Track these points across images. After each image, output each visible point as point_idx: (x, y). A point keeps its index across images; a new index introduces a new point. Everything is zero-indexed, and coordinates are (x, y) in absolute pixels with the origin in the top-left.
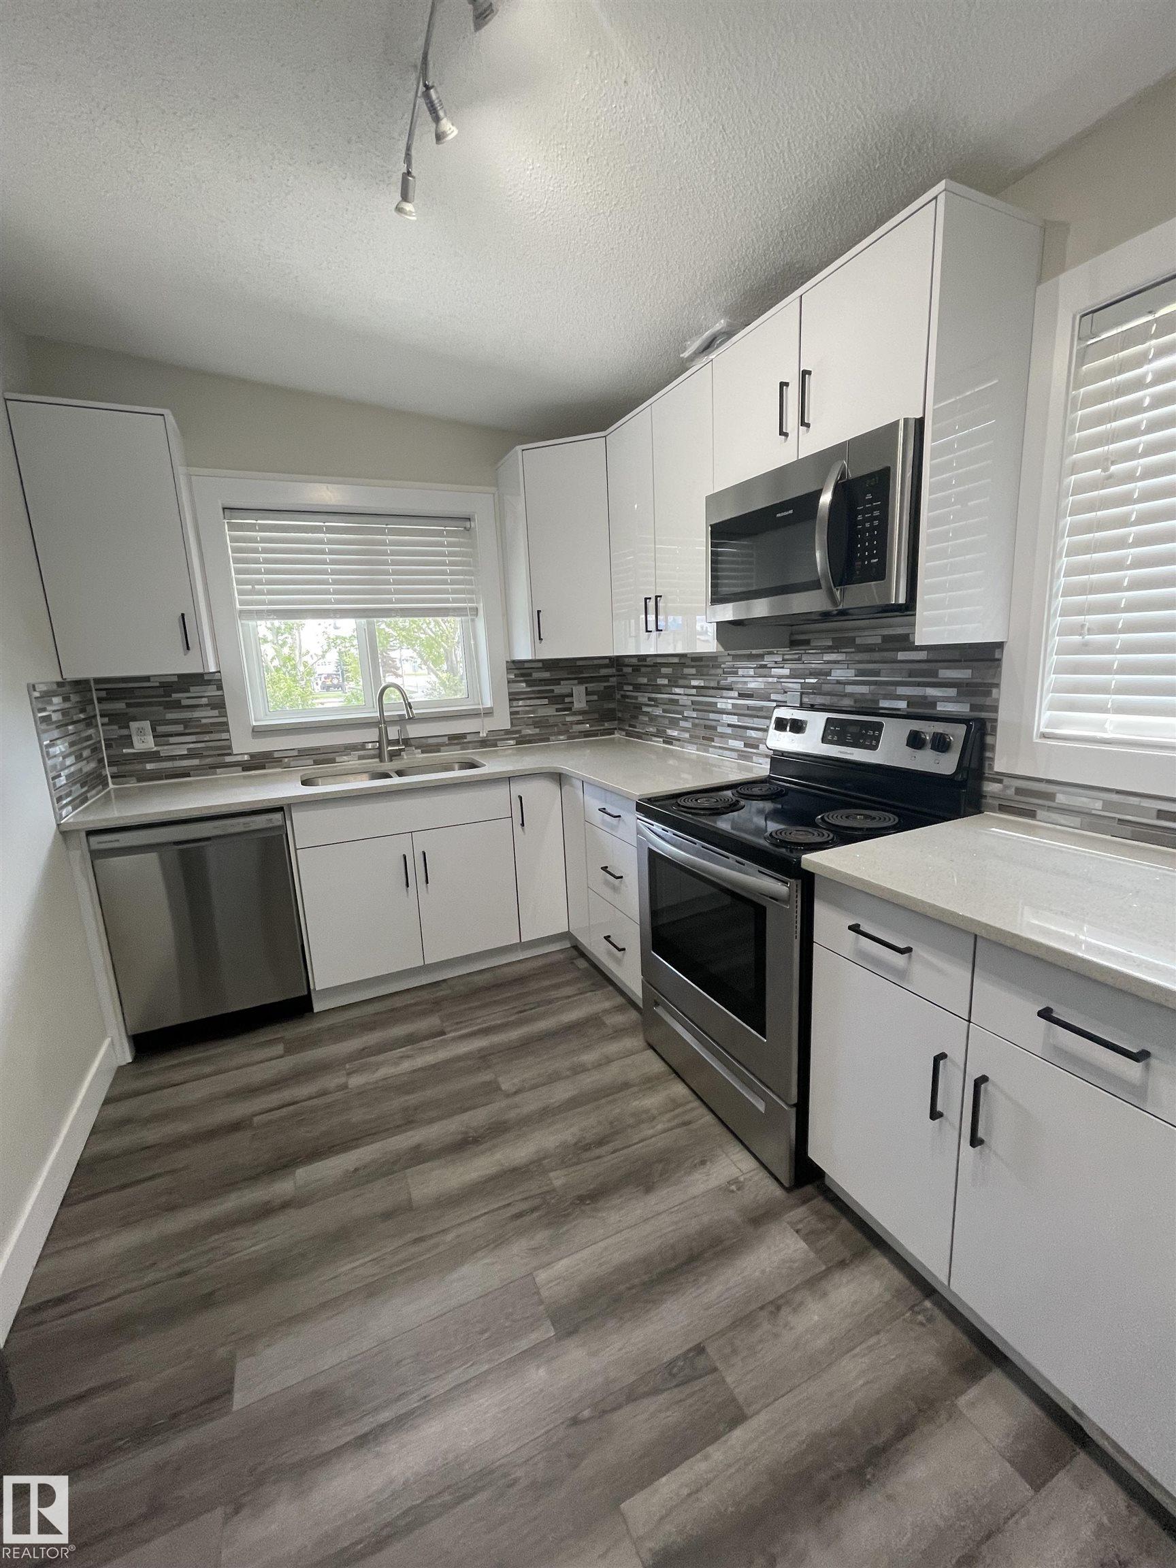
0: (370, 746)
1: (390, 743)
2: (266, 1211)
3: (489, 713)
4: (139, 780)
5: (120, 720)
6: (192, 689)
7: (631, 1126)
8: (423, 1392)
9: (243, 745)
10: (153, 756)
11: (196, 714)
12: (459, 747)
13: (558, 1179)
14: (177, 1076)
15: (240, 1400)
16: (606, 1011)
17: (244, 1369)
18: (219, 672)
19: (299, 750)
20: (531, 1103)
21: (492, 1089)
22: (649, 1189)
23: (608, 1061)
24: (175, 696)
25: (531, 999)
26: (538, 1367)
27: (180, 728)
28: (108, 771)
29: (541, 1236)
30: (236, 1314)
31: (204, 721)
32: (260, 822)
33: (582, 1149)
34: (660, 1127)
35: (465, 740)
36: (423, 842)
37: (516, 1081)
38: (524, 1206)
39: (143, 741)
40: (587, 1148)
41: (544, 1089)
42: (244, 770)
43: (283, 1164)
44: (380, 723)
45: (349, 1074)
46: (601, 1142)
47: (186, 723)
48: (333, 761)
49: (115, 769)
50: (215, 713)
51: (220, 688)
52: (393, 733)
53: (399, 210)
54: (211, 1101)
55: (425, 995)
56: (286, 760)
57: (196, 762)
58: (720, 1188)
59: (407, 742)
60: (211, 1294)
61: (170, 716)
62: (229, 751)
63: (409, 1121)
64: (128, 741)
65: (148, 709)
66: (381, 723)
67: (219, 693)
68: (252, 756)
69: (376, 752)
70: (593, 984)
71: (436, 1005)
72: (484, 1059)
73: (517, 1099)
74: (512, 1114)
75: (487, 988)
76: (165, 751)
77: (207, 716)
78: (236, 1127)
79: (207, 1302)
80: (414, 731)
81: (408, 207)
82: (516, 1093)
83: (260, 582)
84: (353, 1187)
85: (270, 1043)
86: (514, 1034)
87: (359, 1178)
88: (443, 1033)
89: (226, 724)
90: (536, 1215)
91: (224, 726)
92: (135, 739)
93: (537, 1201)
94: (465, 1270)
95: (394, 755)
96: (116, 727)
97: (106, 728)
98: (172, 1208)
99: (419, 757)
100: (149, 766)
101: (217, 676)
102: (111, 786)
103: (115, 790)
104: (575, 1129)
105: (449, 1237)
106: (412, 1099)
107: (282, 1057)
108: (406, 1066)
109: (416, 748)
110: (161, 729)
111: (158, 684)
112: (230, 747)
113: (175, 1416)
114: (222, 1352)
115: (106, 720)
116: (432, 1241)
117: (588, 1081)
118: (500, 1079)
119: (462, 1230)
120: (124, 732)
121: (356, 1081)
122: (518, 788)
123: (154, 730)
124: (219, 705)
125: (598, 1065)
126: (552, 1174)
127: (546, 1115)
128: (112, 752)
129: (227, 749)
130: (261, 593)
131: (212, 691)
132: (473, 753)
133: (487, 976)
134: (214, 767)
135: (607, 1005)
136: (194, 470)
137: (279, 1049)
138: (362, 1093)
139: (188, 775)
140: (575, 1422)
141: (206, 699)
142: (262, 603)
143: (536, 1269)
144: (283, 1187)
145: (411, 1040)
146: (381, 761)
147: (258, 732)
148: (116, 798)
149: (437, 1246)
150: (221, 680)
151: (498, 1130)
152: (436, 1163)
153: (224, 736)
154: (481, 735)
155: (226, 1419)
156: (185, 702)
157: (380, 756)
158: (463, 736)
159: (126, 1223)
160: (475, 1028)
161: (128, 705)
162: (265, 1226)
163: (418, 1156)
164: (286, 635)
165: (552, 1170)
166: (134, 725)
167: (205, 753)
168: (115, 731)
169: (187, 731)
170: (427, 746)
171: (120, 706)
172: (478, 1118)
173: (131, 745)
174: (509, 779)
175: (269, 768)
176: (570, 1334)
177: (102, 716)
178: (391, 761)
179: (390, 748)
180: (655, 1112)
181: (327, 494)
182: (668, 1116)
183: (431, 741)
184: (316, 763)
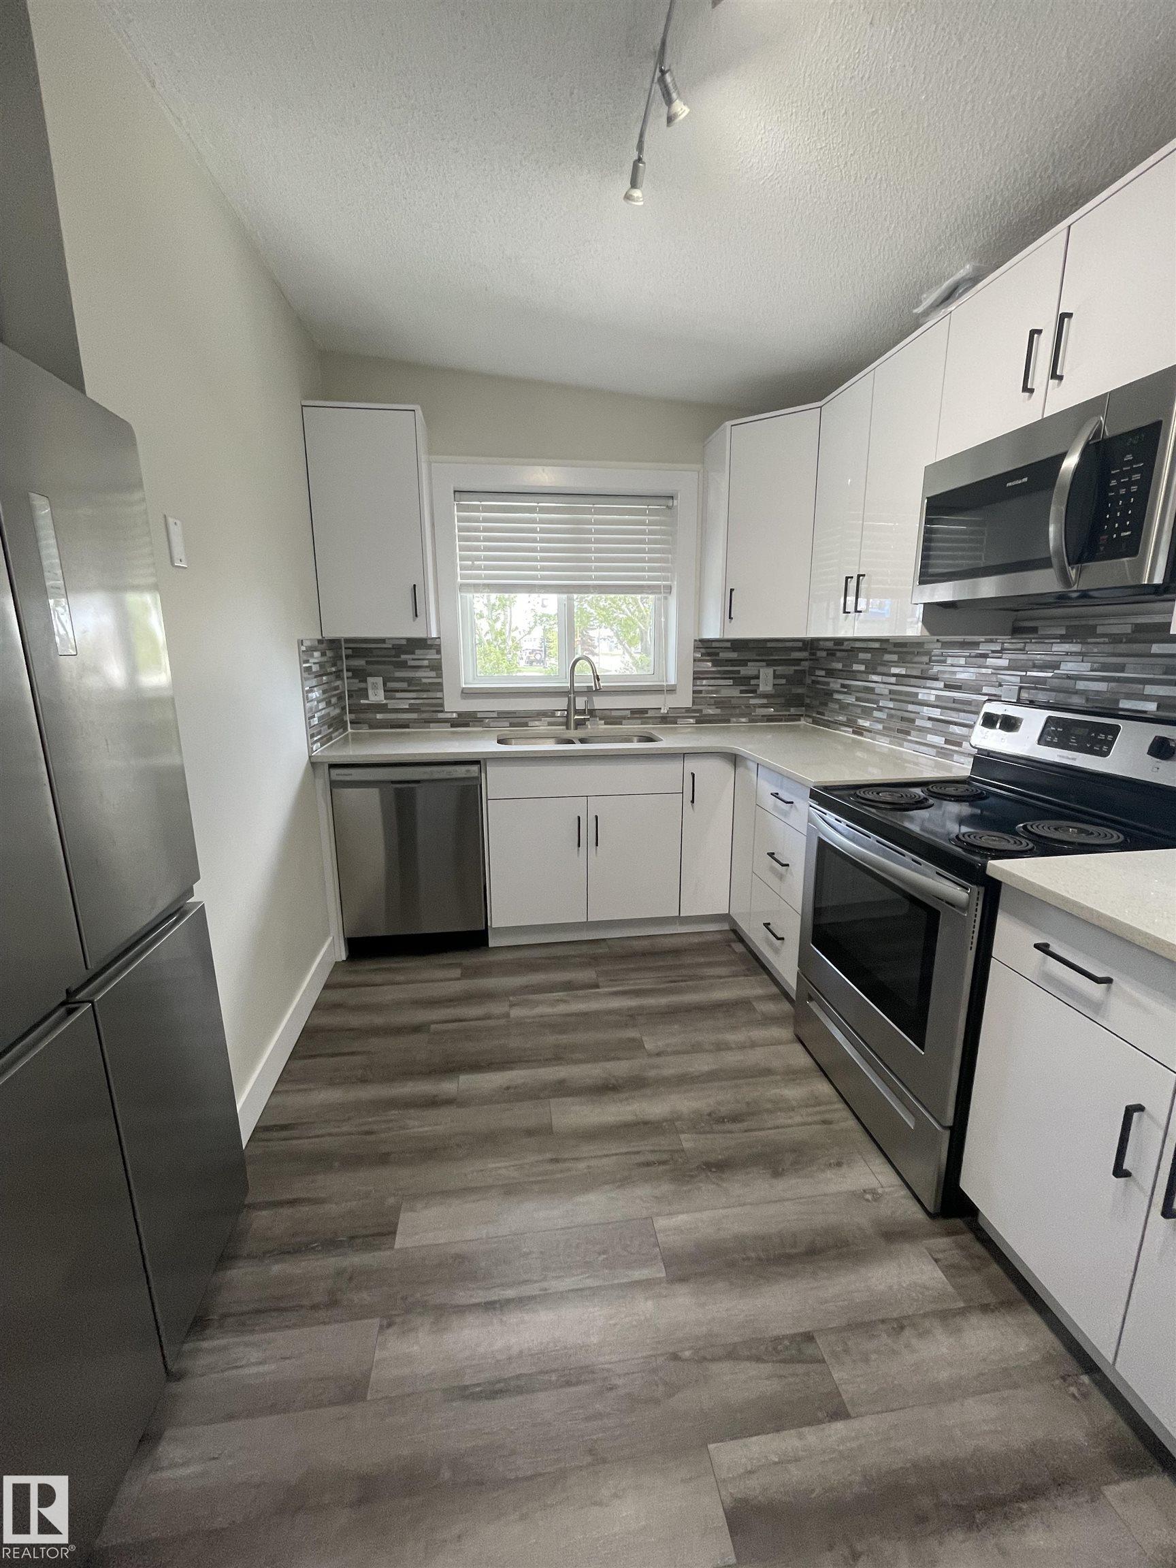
0: (559, 714)
1: (577, 712)
2: (433, 1102)
3: (672, 690)
4: (371, 727)
5: (360, 675)
6: (417, 652)
7: (769, 1111)
8: (545, 1284)
9: (453, 705)
10: (381, 708)
11: (419, 674)
12: (639, 721)
13: (688, 1142)
14: (378, 978)
15: (399, 1242)
16: (759, 998)
17: (406, 1220)
18: (439, 638)
19: (499, 713)
20: (671, 1067)
21: (635, 1046)
22: (777, 1174)
23: (753, 1045)
24: (404, 657)
25: (684, 972)
26: (646, 1299)
27: (404, 685)
28: (348, 717)
29: (666, 1188)
30: (404, 1176)
31: (424, 680)
32: (460, 771)
33: (717, 1120)
34: (798, 1119)
35: (646, 715)
36: (596, 806)
37: (660, 1044)
38: (651, 1158)
39: (376, 695)
40: (721, 1120)
41: (686, 1057)
42: (452, 726)
43: (450, 1069)
44: (569, 692)
45: (512, 1005)
46: (735, 1118)
47: (410, 681)
48: (526, 725)
49: (353, 716)
50: (433, 674)
51: (439, 652)
52: (580, 703)
53: (628, 197)
54: (399, 1005)
55: (584, 949)
56: (487, 720)
57: (414, 716)
58: (853, 1193)
59: (592, 712)
60: (388, 1154)
61: (398, 674)
62: (441, 709)
63: (558, 1057)
64: (364, 693)
65: (380, 667)
66: (570, 693)
67: (437, 657)
68: (460, 714)
69: (564, 720)
70: (748, 970)
71: (593, 961)
72: (632, 1017)
73: (657, 1061)
74: (652, 1073)
75: (645, 954)
76: (392, 704)
77: (426, 676)
78: (417, 1029)
79: (384, 1159)
80: (600, 703)
81: (637, 193)
82: (658, 1054)
83: (478, 558)
84: (505, 1101)
85: (451, 966)
86: (663, 1001)
87: (514, 1095)
88: (597, 986)
89: (441, 684)
90: (662, 1168)
91: (439, 687)
92: (370, 692)
93: (665, 1157)
94: (592, 1197)
95: (580, 724)
96: (357, 681)
97: (352, 681)
98: (364, 1081)
99: (602, 727)
100: (379, 716)
101: (437, 642)
102: (350, 730)
103: (353, 734)
104: (711, 1101)
105: (582, 1165)
106: (564, 1039)
107: (458, 979)
108: (562, 1008)
109: (600, 719)
110: (391, 685)
111: (390, 646)
112: (442, 705)
113: (352, 1238)
114: (391, 1201)
115: (350, 674)
116: (567, 1165)
117: (732, 1059)
118: (645, 1038)
119: (593, 1163)
120: (362, 685)
121: (516, 1013)
122: (692, 765)
123: (385, 684)
124: (437, 667)
125: (742, 1047)
126: (682, 1136)
127: (683, 1081)
128: (354, 701)
129: (439, 707)
130: (479, 568)
131: (432, 655)
132: (653, 728)
133: (646, 943)
134: (428, 722)
135: (759, 991)
136: (433, 458)
137: (457, 972)
138: (520, 1023)
139: (407, 726)
140: (675, 1357)
141: (427, 661)
142: (478, 577)
143: (658, 1215)
144: (448, 1087)
145: (569, 986)
146: (567, 729)
147: (467, 694)
148: (353, 739)
149: (569, 1170)
150: (440, 645)
151: (637, 1084)
152: (577, 1099)
153: (439, 695)
154: (662, 711)
155: (388, 1253)
156: (411, 663)
157: (567, 725)
158: (644, 711)
159: (332, 1083)
160: (627, 988)
161: (367, 662)
162: (431, 1114)
163: (562, 1089)
164: (499, 611)
165: (683, 1132)
166: (370, 680)
167: (423, 709)
168: (357, 684)
169: (410, 688)
170: (611, 718)
171: (360, 663)
172: (620, 1068)
173: (367, 698)
174: (683, 755)
175: (472, 726)
176: (683, 1280)
177: (347, 670)
178: (576, 729)
179: (576, 717)
180: (794, 1103)
181: (544, 476)
182: (810, 1110)
183: (614, 713)
184: (512, 725)
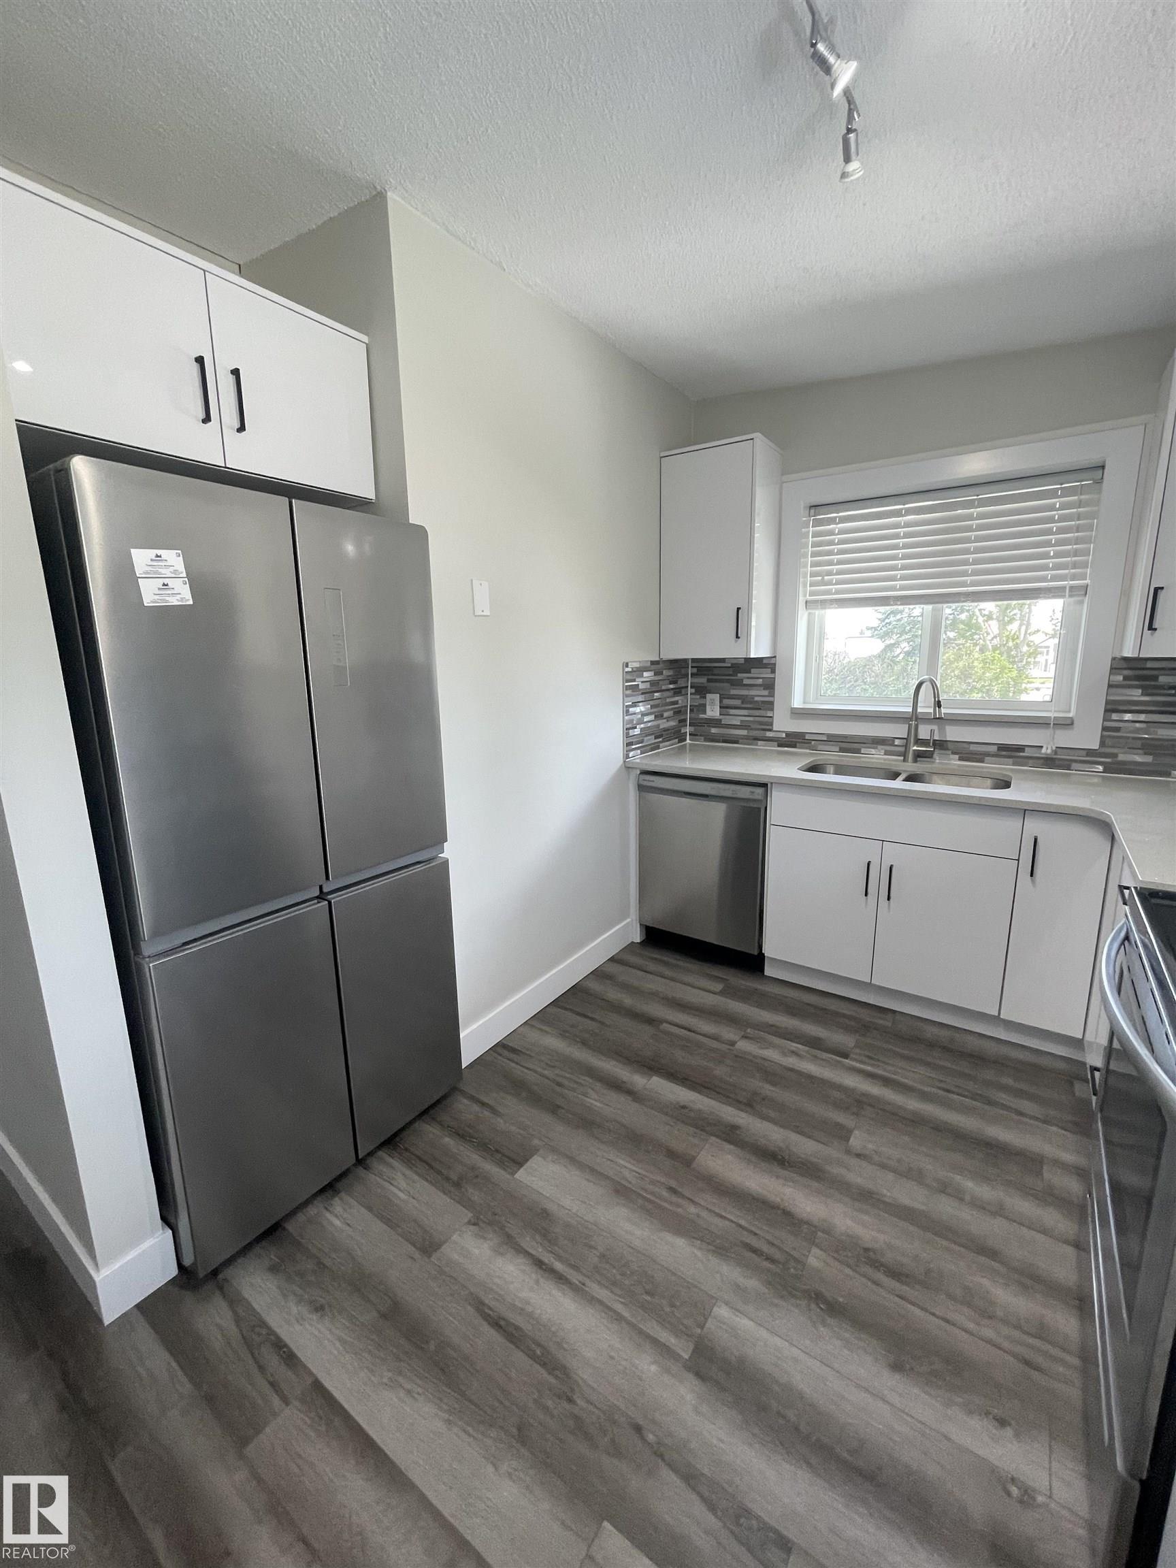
0: (897, 742)
1: (918, 742)
2: (617, 1086)
3: (1067, 724)
4: (706, 740)
5: (701, 691)
6: (752, 670)
7: (950, 1296)
9: (782, 724)
10: (716, 723)
11: (753, 692)
12: (1011, 761)
13: (815, 1259)
14: (652, 966)
15: (521, 1175)
16: (1057, 1163)
17: (535, 1162)
18: (775, 657)
19: (829, 735)
20: (861, 1174)
21: (843, 1134)
23: (998, 1211)
24: (740, 675)
25: (971, 1086)
26: (655, 1362)
27: (737, 702)
28: (688, 730)
29: (753, 1284)
30: (559, 1131)
31: (756, 699)
32: (744, 792)
33: (869, 1258)
34: (989, 1333)
35: (1021, 754)
36: (892, 854)
37: (870, 1146)
38: (765, 1248)
39: (713, 711)
40: (876, 1264)
41: (890, 1176)
42: (779, 746)
43: (652, 1066)
44: (911, 719)
45: (745, 1037)
46: (896, 1274)
47: (744, 699)
48: (858, 751)
49: (692, 729)
50: (766, 693)
51: (773, 671)
52: (924, 732)
53: (844, 175)
54: (653, 995)
55: (864, 1015)
56: (813, 742)
57: (744, 732)
58: (993, 1470)
59: (941, 745)
60: (559, 1107)
61: (733, 692)
62: (770, 727)
63: (750, 1104)
64: (702, 708)
65: (718, 684)
66: (913, 719)
67: (772, 676)
68: (788, 734)
69: (902, 749)
70: (1076, 1124)
71: (864, 1028)
72: (858, 1103)
73: (854, 1162)
74: (835, 1170)
75: (932, 1045)
76: (726, 720)
77: (759, 694)
78: (651, 1021)
79: (554, 1109)
80: (953, 734)
81: (854, 166)
82: (858, 1156)
83: (830, 573)
84: (672, 1116)
85: (717, 979)
86: (913, 1104)
87: (681, 1113)
88: (846, 1056)
89: (772, 703)
90: (767, 1264)
91: (770, 705)
92: (708, 708)
93: (778, 1255)
94: (680, 1242)
95: (918, 756)
96: (698, 697)
97: (694, 697)
98: (584, 1043)
99: (954, 761)
100: (713, 730)
101: (773, 661)
102: (688, 741)
103: (690, 744)
104: (882, 1237)
105: (693, 1209)
106: (768, 1089)
107: (714, 993)
108: (791, 1061)
109: (954, 753)
110: (727, 702)
111: (730, 665)
112: (771, 724)
113: (497, 1151)
114: (536, 1142)
115: (693, 691)
116: (680, 1201)
117: (945, 1208)
118: (856, 1132)
119: (704, 1214)
120: (702, 701)
121: (743, 1045)
122: (1034, 826)
123: (721, 702)
124: (770, 686)
125: (979, 1206)
126: (815, 1250)
127: (865, 1198)
128: (693, 715)
129: (769, 726)
130: (830, 583)
131: (766, 673)
133: (944, 1033)
134: (756, 739)
135: (1068, 1157)
136: (785, 478)
137: (719, 987)
138: (740, 1058)
139: (736, 742)
140: (638, 1429)
141: (761, 680)
142: (828, 592)
143: (727, 1304)
144: (639, 1081)
145: (815, 1043)
146: (904, 761)
147: (798, 714)
148: (690, 750)
149: (679, 1206)
150: (775, 664)
151: (809, 1171)
152: (738, 1151)
153: (770, 714)
154: (1044, 750)
155: (508, 1176)
156: (746, 682)
157: (904, 755)
158: (1021, 748)
159: (563, 1034)
160: (880, 1072)
161: (709, 681)
162: (613, 1097)
163: (731, 1135)
165: (818, 1246)
166: (709, 696)
167: (753, 726)
168: (698, 700)
169: (743, 706)
170: (968, 753)
171: (702, 680)
172: (804, 1147)
173: (705, 712)
174: (1024, 811)
176: (699, 1375)
177: (691, 687)
178: (915, 761)
179: (915, 748)
180: (1000, 1313)
182: (1016, 1334)
183: (973, 748)
184: (842, 750)
